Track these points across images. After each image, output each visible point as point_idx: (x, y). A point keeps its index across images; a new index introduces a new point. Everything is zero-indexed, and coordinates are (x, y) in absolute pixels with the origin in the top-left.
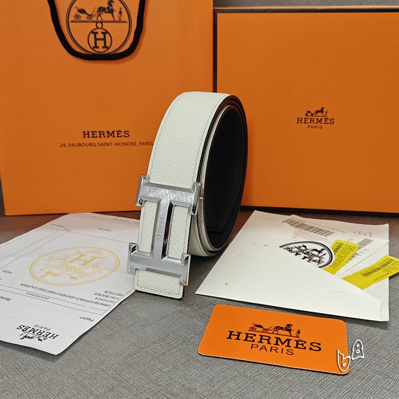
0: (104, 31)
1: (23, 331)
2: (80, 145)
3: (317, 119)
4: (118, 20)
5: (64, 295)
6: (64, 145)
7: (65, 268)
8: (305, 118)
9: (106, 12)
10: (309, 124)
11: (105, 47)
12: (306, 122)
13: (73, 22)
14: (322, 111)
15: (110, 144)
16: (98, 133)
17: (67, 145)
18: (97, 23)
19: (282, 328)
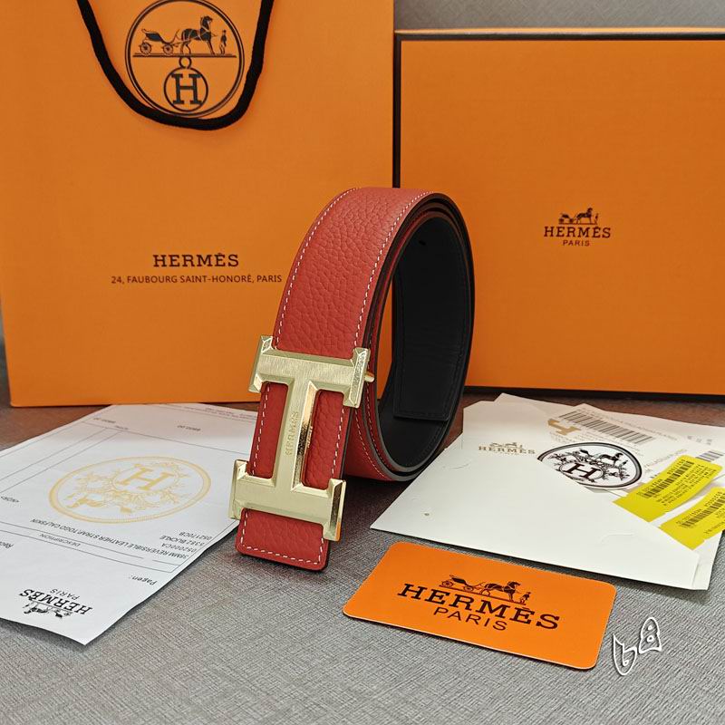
0: (194, 73)
1: (30, 599)
2: (147, 279)
3: (581, 229)
4: (221, 53)
6: (120, 280)
7: (111, 493)
8: (559, 228)
9: (198, 39)
10: (565, 238)
11: (195, 101)
12: (561, 234)
14: (588, 215)
15: (203, 279)
16: (183, 258)
17: (124, 279)
18: (181, 57)
19: (499, 588)
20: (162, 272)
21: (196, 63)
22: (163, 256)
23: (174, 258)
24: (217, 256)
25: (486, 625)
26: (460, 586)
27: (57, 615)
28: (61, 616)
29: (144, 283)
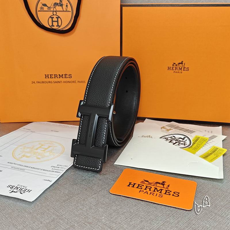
1: (11, 188)
2: (43, 82)
3: (179, 68)
4: (65, 10)
5: (34, 168)
6: (34, 82)
7: (33, 153)
8: (172, 67)
9: (59, 6)
10: (174, 71)
11: (58, 26)
12: (173, 69)
13: (39, 11)
14: (182, 63)
15: (60, 82)
16: (54, 76)
17: (36, 82)
18: (53, 12)
19: (159, 183)
20: (48, 80)
21: (58, 13)
22: (48, 75)
23: (51, 75)
24: (65, 75)
25: (156, 196)
26: (147, 183)
27: (21, 193)
28: (22, 193)
29: (42, 83)
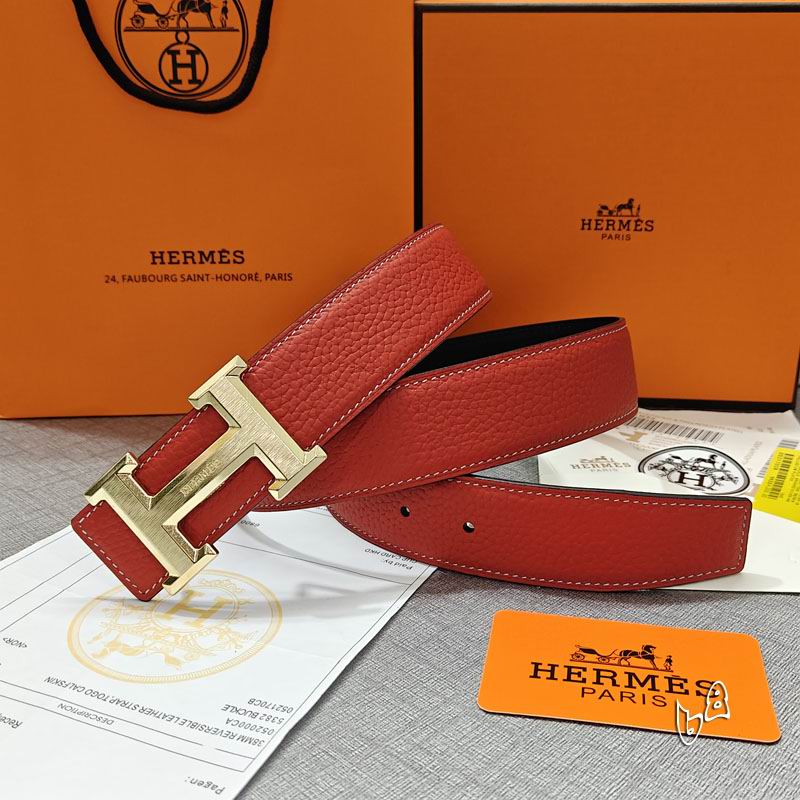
0: (193, 49)
2: (144, 278)
3: (621, 221)
4: (220, 25)
6: (114, 279)
8: (597, 221)
9: (196, 11)
10: (604, 231)
11: (194, 80)
12: (599, 227)
13: (128, 30)
14: (629, 206)
15: (205, 278)
16: (182, 255)
17: (118, 278)
18: (177, 31)
20: (160, 270)
21: (195, 38)
22: (162, 253)
23: (173, 255)
24: (220, 252)
29: (141, 282)
